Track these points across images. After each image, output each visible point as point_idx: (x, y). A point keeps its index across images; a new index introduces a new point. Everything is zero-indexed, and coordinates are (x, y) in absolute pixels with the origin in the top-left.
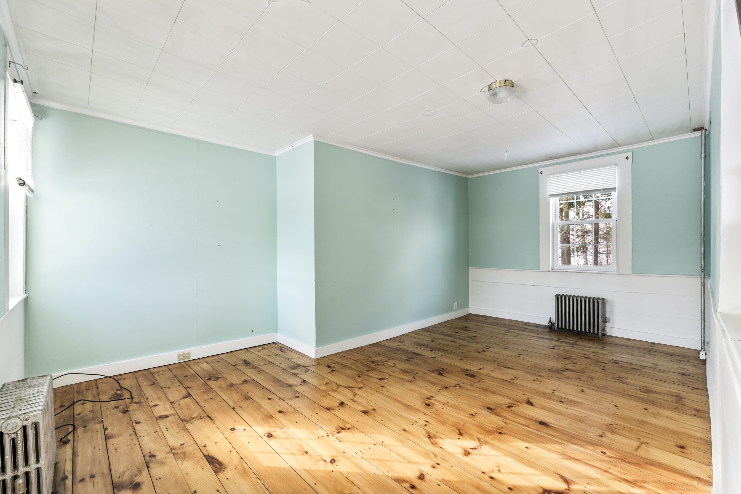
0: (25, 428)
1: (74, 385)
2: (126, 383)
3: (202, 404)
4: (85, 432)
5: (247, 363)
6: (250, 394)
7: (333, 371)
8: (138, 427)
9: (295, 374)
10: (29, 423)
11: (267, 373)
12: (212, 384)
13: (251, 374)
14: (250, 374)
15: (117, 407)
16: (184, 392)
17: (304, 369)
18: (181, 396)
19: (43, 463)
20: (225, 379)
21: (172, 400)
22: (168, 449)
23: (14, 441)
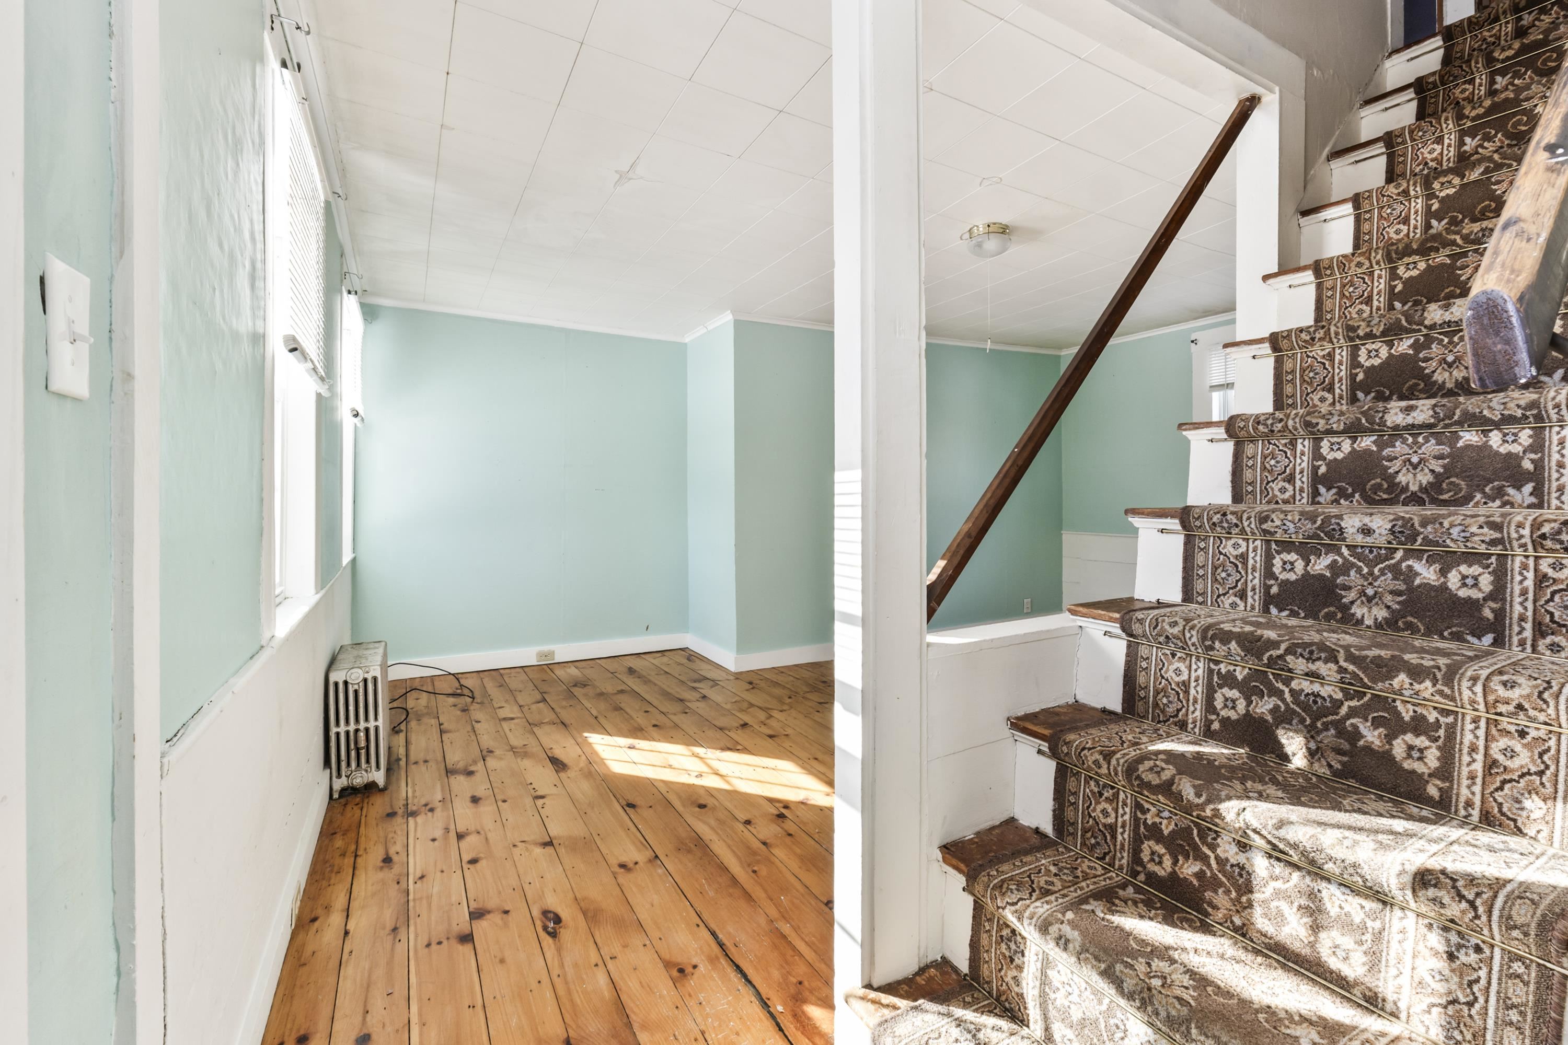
0: (365, 680)
1: (406, 680)
2: (468, 682)
3: (557, 710)
4: (419, 725)
5: (631, 671)
6: (622, 705)
7: (753, 688)
8: (477, 726)
9: (694, 688)
10: (369, 676)
11: (655, 685)
12: (577, 691)
13: (633, 683)
14: (630, 684)
15: (455, 706)
16: (539, 697)
17: (712, 683)
18: (534, 700)
19: (380, 723)
20: (594, 687)
21: (521, 703)
22: (508, 748)
23: (356, 692)
